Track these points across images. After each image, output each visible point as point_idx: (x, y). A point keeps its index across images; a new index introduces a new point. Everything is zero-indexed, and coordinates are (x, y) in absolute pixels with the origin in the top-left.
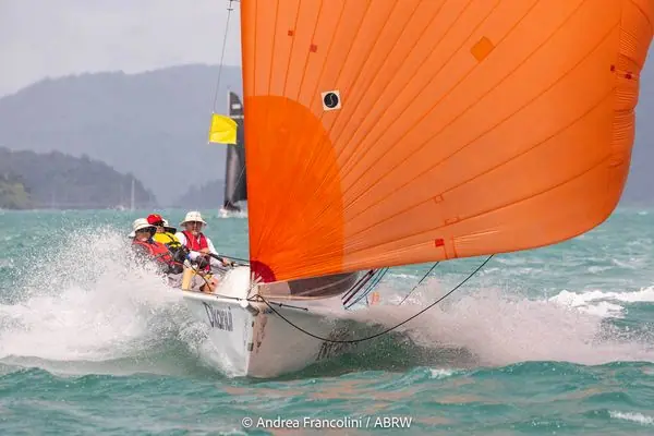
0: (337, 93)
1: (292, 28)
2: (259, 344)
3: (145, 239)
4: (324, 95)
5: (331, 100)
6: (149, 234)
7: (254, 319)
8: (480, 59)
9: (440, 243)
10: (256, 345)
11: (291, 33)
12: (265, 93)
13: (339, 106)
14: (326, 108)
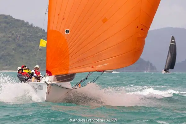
0: (69, 30)
1: (58, 14)
2: (49, 93)
3: (21, 72)
4: (66, 30)
5: (67, 32)
6: (21, 70)
7: (48, 86)
8: (104, 23)
9: (92, 67)
10: (48, 93)
11: (58, 15)
12: (52, 29)
13: (69, 33)
14: (66, 33)
